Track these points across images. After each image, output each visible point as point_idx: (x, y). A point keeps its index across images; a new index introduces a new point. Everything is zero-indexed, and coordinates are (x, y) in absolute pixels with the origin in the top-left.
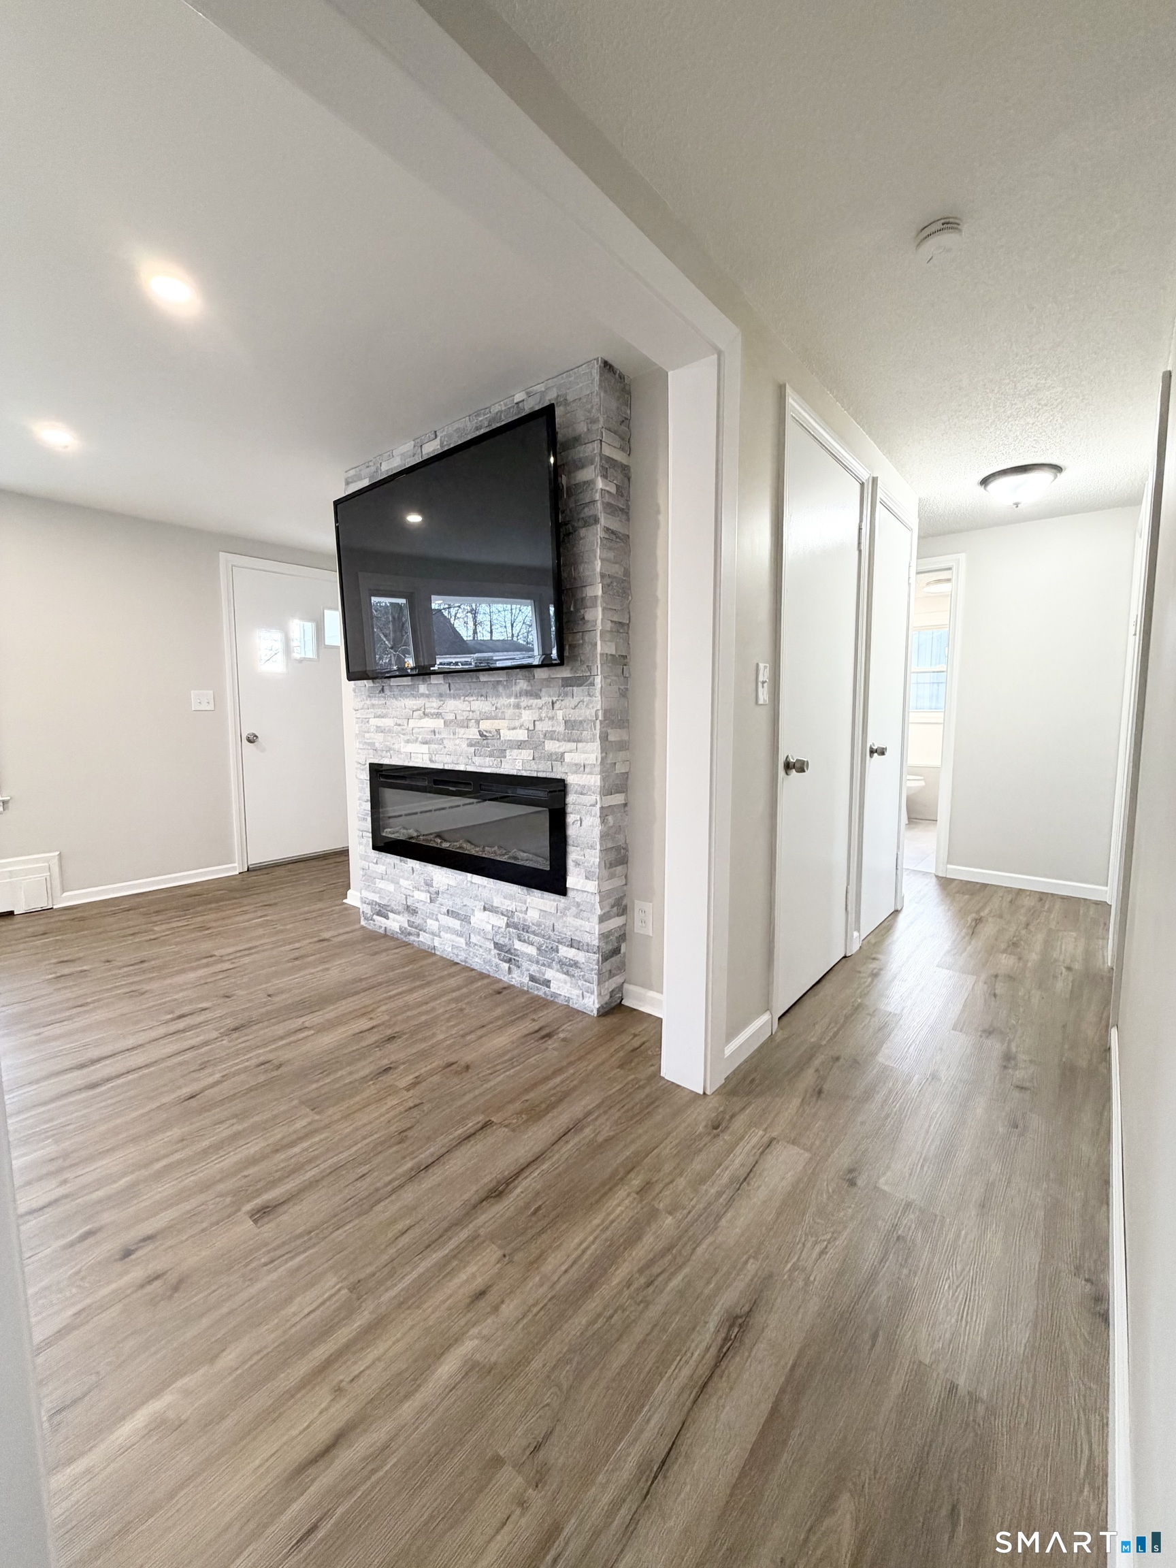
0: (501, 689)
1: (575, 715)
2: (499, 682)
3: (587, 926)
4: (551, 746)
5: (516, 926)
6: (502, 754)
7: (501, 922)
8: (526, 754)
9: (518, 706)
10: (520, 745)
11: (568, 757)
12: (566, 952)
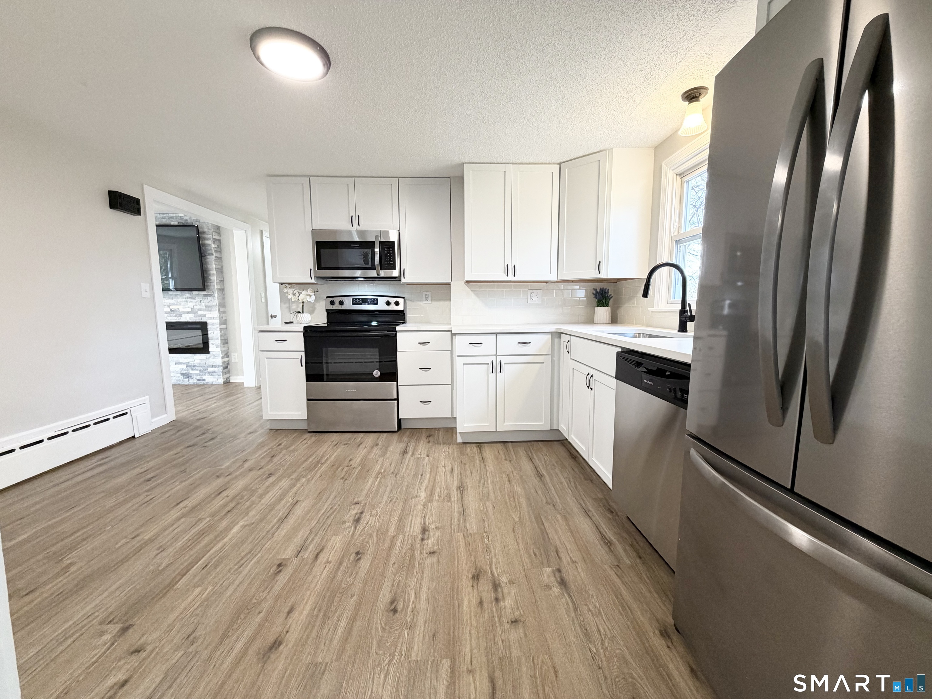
0: (179, 296)
1: (209, 304)
2: (177, 294)
3: (218, 360)
4: (200, 313)
5: (190, 366)
6: (181, 315)
7: (185, 366)
8: (192, 315)
9: (187, 302)
10: (188, 313)
11: (207, 316)
12: (210, 369)
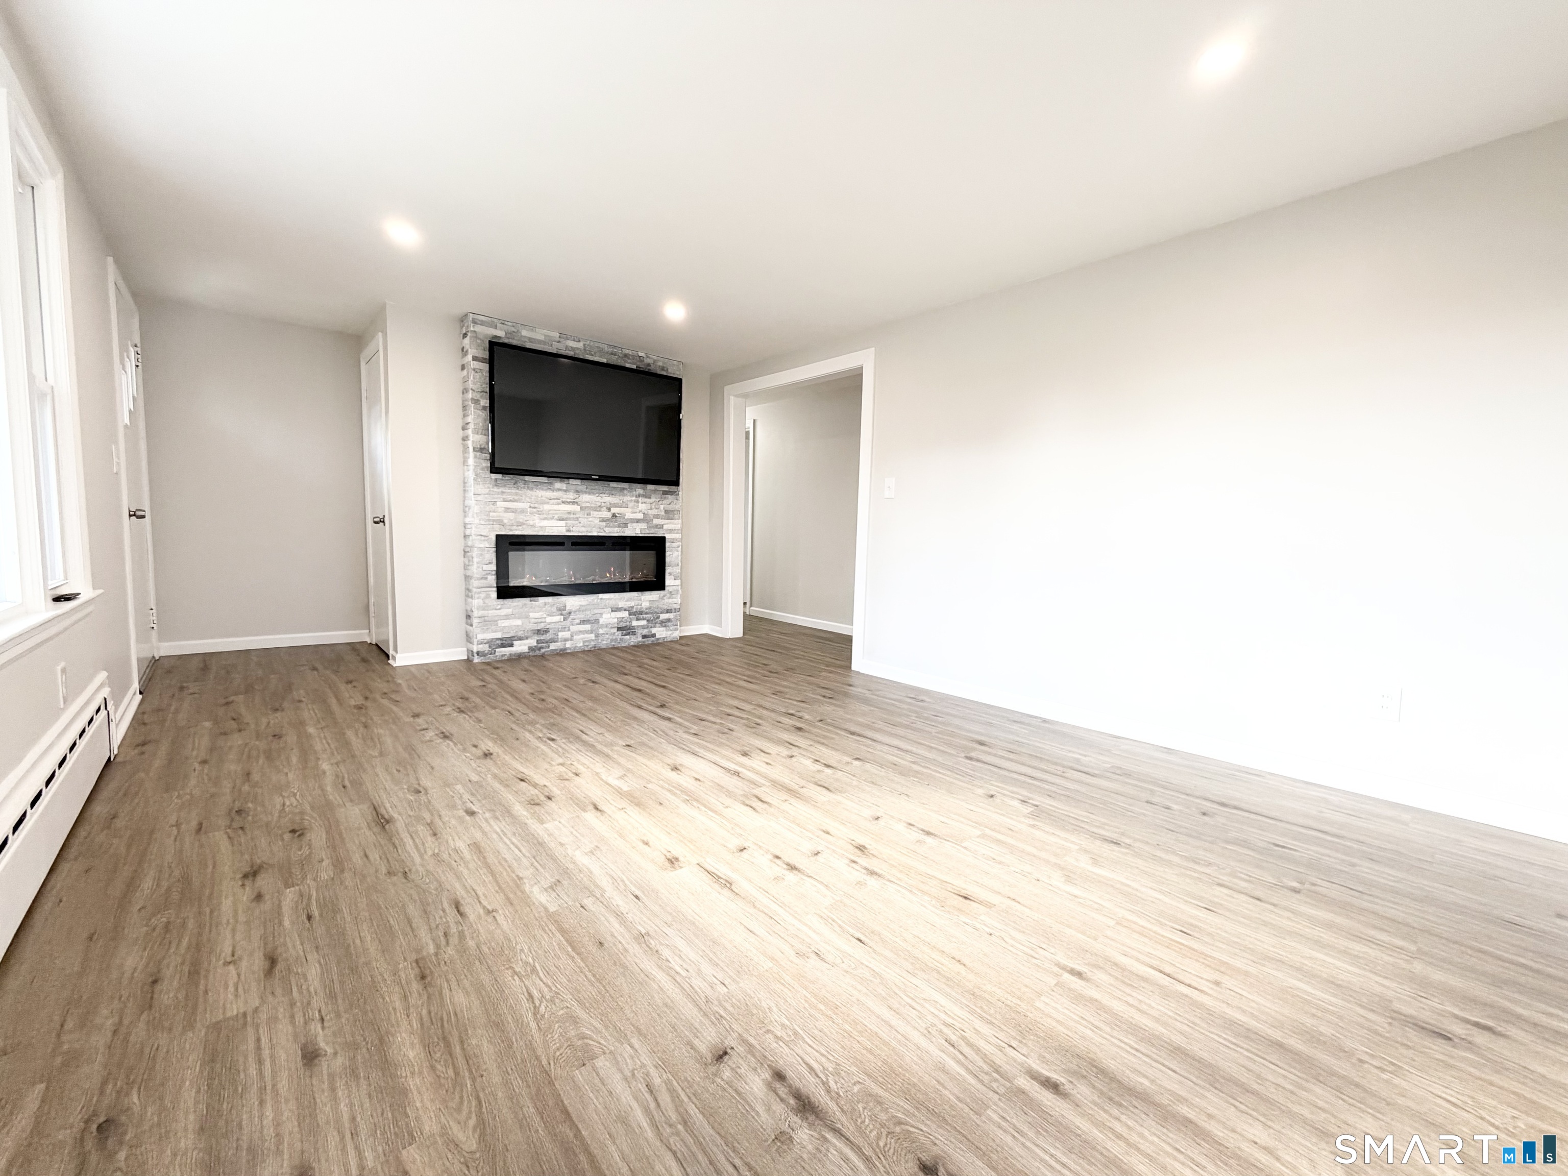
0: (625, 492)
1: (670, 508)
3: (675, 600)
4: (656, 521)
5: (634, 614)
6: (626, 525)
7: (626, 614)
8: (643, 526)
9: (638, 502)
10: (638, 521)
11: (665, 527)
12: (663, 616)
